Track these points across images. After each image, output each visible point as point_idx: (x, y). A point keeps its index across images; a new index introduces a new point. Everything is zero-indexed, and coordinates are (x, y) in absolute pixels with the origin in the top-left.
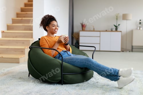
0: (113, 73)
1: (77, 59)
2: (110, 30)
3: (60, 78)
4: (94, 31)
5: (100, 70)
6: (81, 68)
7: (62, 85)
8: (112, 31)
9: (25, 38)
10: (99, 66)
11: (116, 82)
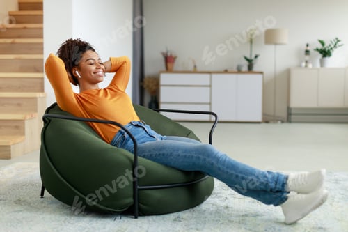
0: (272, 185)
1: (176, 149)
2: (236, 70)
3: (130, 200)
4: (195, 71)
5: (237, 176)
6: (186, 173)
7: (136, 218)
8: (239, 71)
9: (23, 91)
10: (233, 166)
11: (279, 208)
